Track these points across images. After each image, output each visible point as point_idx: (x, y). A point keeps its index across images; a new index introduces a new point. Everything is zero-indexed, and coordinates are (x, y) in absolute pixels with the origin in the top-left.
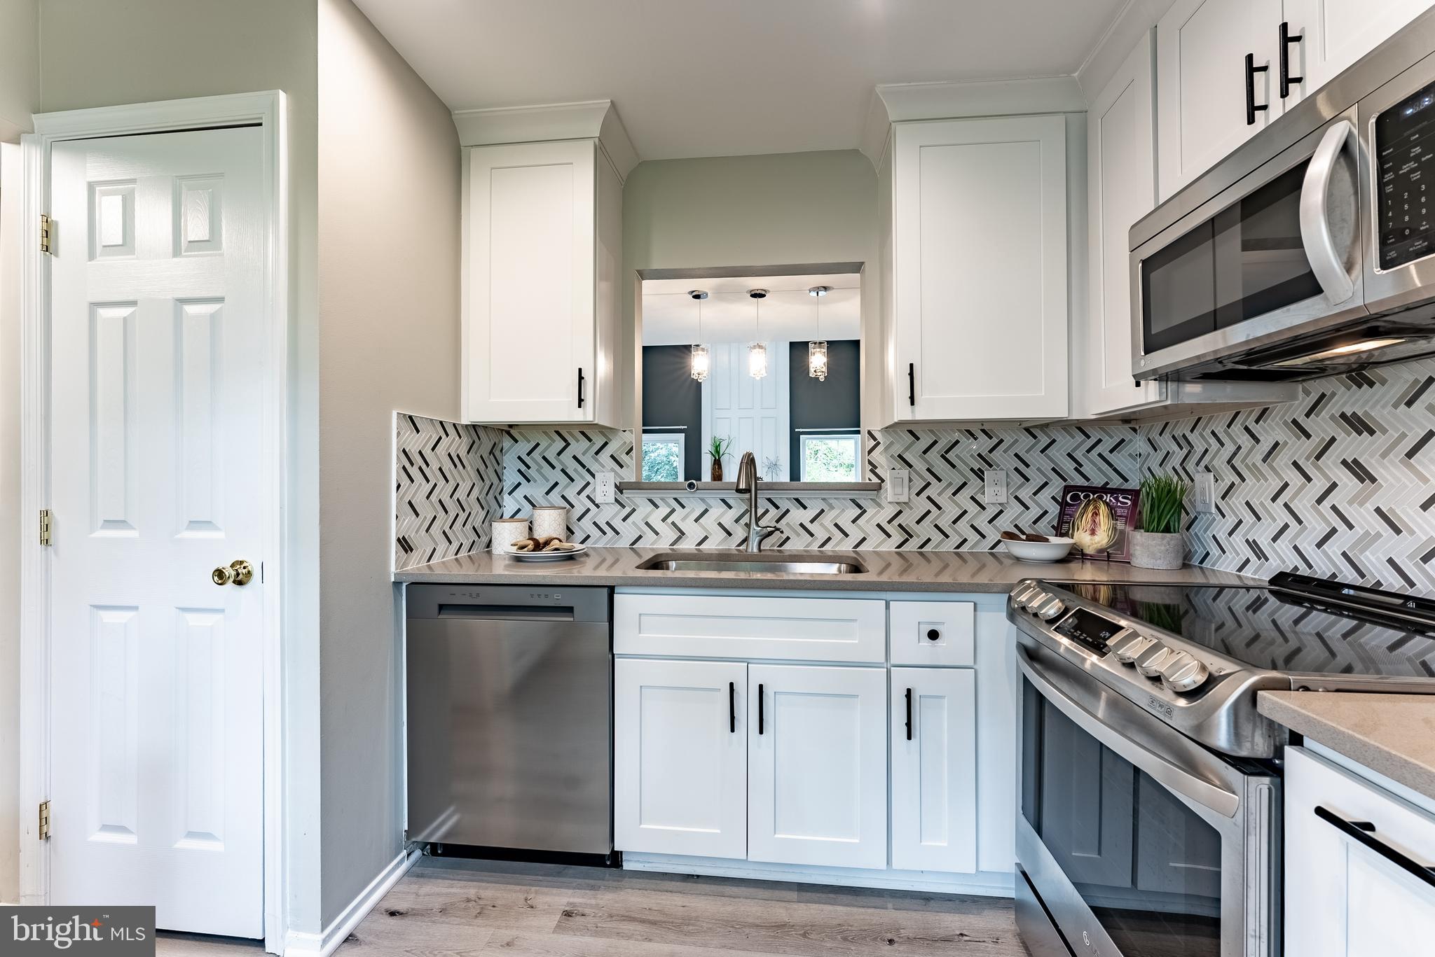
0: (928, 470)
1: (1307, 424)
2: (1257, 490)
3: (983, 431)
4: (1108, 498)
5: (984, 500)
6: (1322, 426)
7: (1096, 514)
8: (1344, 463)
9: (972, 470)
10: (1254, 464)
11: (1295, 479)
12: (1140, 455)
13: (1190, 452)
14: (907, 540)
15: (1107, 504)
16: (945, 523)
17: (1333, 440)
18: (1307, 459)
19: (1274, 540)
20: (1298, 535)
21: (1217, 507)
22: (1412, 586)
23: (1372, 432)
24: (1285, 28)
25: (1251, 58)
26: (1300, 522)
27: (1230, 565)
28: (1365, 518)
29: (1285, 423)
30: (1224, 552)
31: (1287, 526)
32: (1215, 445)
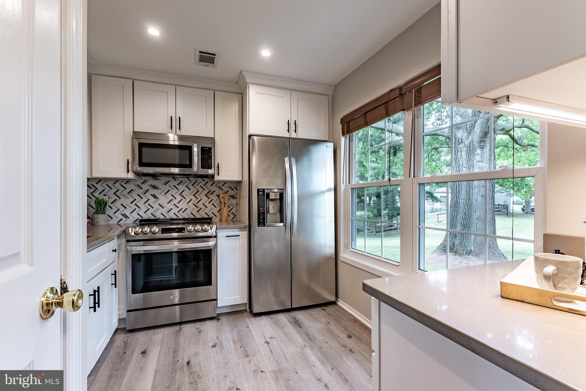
1: (142, 186)
2: (124, 201)
6: (145, 187)
8: (151, 195)
10: (124, 194)
11: (138, 198)
13: (95, 190)
17: (149, 190)
18: (142, 194)
19: (131, 213)
20: (139, 211)
21: (109, 206)
22: (166, 217)
23: (158, 189)
24: (180, 117)
25: (171, 117)
26: (139, 208)
27: (114, 221)
28: (156, 206)
29: (135, 185)
30: (112, 218)
31: (135, 209)
32: (108, 189)
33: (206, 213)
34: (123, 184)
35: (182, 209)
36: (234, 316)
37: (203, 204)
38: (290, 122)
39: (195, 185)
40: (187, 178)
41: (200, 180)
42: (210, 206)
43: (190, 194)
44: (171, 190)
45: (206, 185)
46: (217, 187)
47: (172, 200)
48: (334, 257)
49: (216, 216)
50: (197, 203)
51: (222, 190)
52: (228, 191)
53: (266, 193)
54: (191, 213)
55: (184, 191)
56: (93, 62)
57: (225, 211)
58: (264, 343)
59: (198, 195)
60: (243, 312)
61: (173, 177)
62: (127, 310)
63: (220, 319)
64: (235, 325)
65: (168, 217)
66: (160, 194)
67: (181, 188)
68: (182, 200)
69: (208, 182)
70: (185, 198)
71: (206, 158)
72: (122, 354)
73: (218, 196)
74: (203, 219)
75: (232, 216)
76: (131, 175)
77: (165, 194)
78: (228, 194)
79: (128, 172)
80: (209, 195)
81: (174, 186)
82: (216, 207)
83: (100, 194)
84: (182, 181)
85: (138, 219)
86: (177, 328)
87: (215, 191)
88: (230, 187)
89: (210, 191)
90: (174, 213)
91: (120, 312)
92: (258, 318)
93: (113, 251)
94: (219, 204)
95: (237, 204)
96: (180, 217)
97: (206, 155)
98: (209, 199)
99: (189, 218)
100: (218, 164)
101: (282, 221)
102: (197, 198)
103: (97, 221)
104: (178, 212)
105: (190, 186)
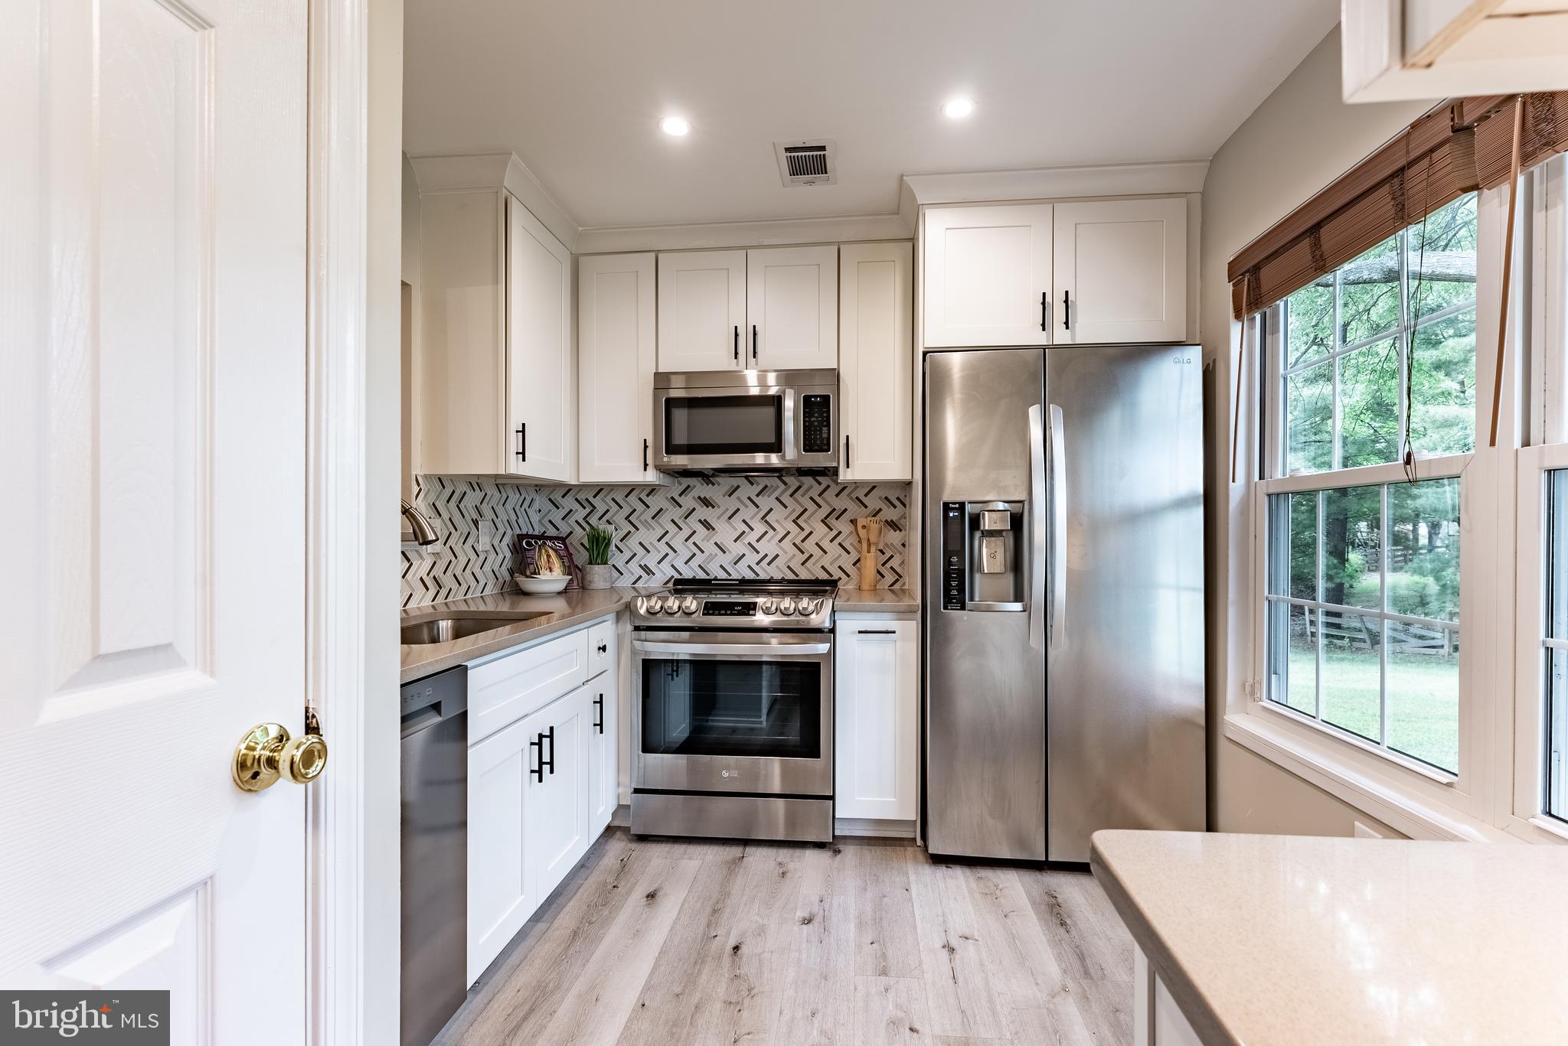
0: (450, 519)
1: (680, 500)
2: (645, 535)
3: (477, 483)
4: (548, 543)
5: (479, 548)
6: (688, 501)
7: (549, 556)
8: (700, 521)
9: (472, 520)
10: (645, 520)
11: (672, 529)
12: (540, 511)
13: (592, 511)
14: (438, 592)
15: (551, 548)
16: (458, 573)
17: (694, 509)
18: (680, 518)
19: (659, 563)
20: (674, 559)
21: (616, 546)
22: (730, 575)
23: (713, 507)
24: (754, 326)
25: (736, 327)
26: (675, 552)
27: (625, 582)
28: (710, 548)
29: (667, 498)
30: (622, 574)
31: (667, 555)
32: (615, 508)
33: (823, 567)
34: (643, 496)
35: (766, 555)
36: (878, 851)
37: (817, 544)
38: (1048, 299)
39: (797, 495)
40: (779, 478)
41: (808, 481)
42: (833, 549)
43: (785, 519)
44: (742, 508)
45: (824, 495)
46: (851, 498)
47: (744, 532)
48: (1202, 721)
49: (848, 576)
50: (803, 541)
51: (866, 507)
52: (880, 510)
53: (969, 514)
54: (789, 567)
55: (771, 510)
56: (580, 229)
57: (870, 563)
58: (938, 944)
59: (805, 521)
60: (906, 843)
61: (746, 477)
62: (635, 789)
63: (839, 851)
64: (875, 875)
65: (735, 576)
66: (719, 518)
67: (766, 503)
68: (766, 532)
69: (828, 487)
70: (774, 530)
71: (816, 424)
72: (610, 887)
73: (853, 522)
74: (817, 582)
75: (890, 578)
76: (651, 477)
77: (730, 518)
78: (877, 518)
79: (645, 470)
80: (832, 521)
81: (749, 498)
82: (849, 553)
83: (600, 519)
84: (766, 487)
85: (673, 577)
86: (735, 851)
87: (846, 510)
88: (886, 498)
89: (834, 510)
90: (749, 567)
91: (621, 790)
92: (942, 871)
93: (599, 648)
94: (856, 543)
95: (903, 545)
96: (763, 576)
97: (817, 418)
98: (831, 530)
99: (783, 579)
100: (848, 437)
101: (1018, 597)
102: (803, 529)
103: (589, 580)
104: (758, 564)
105: (785, 499)
